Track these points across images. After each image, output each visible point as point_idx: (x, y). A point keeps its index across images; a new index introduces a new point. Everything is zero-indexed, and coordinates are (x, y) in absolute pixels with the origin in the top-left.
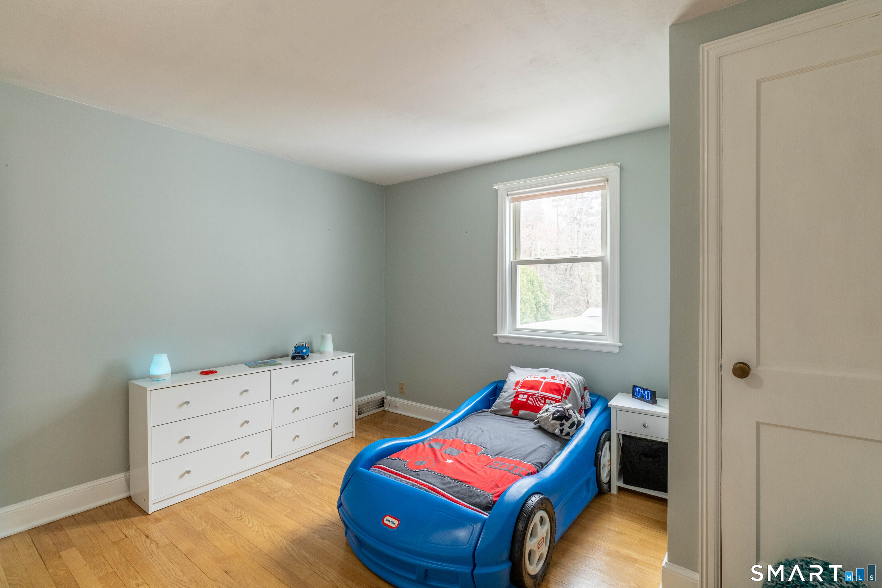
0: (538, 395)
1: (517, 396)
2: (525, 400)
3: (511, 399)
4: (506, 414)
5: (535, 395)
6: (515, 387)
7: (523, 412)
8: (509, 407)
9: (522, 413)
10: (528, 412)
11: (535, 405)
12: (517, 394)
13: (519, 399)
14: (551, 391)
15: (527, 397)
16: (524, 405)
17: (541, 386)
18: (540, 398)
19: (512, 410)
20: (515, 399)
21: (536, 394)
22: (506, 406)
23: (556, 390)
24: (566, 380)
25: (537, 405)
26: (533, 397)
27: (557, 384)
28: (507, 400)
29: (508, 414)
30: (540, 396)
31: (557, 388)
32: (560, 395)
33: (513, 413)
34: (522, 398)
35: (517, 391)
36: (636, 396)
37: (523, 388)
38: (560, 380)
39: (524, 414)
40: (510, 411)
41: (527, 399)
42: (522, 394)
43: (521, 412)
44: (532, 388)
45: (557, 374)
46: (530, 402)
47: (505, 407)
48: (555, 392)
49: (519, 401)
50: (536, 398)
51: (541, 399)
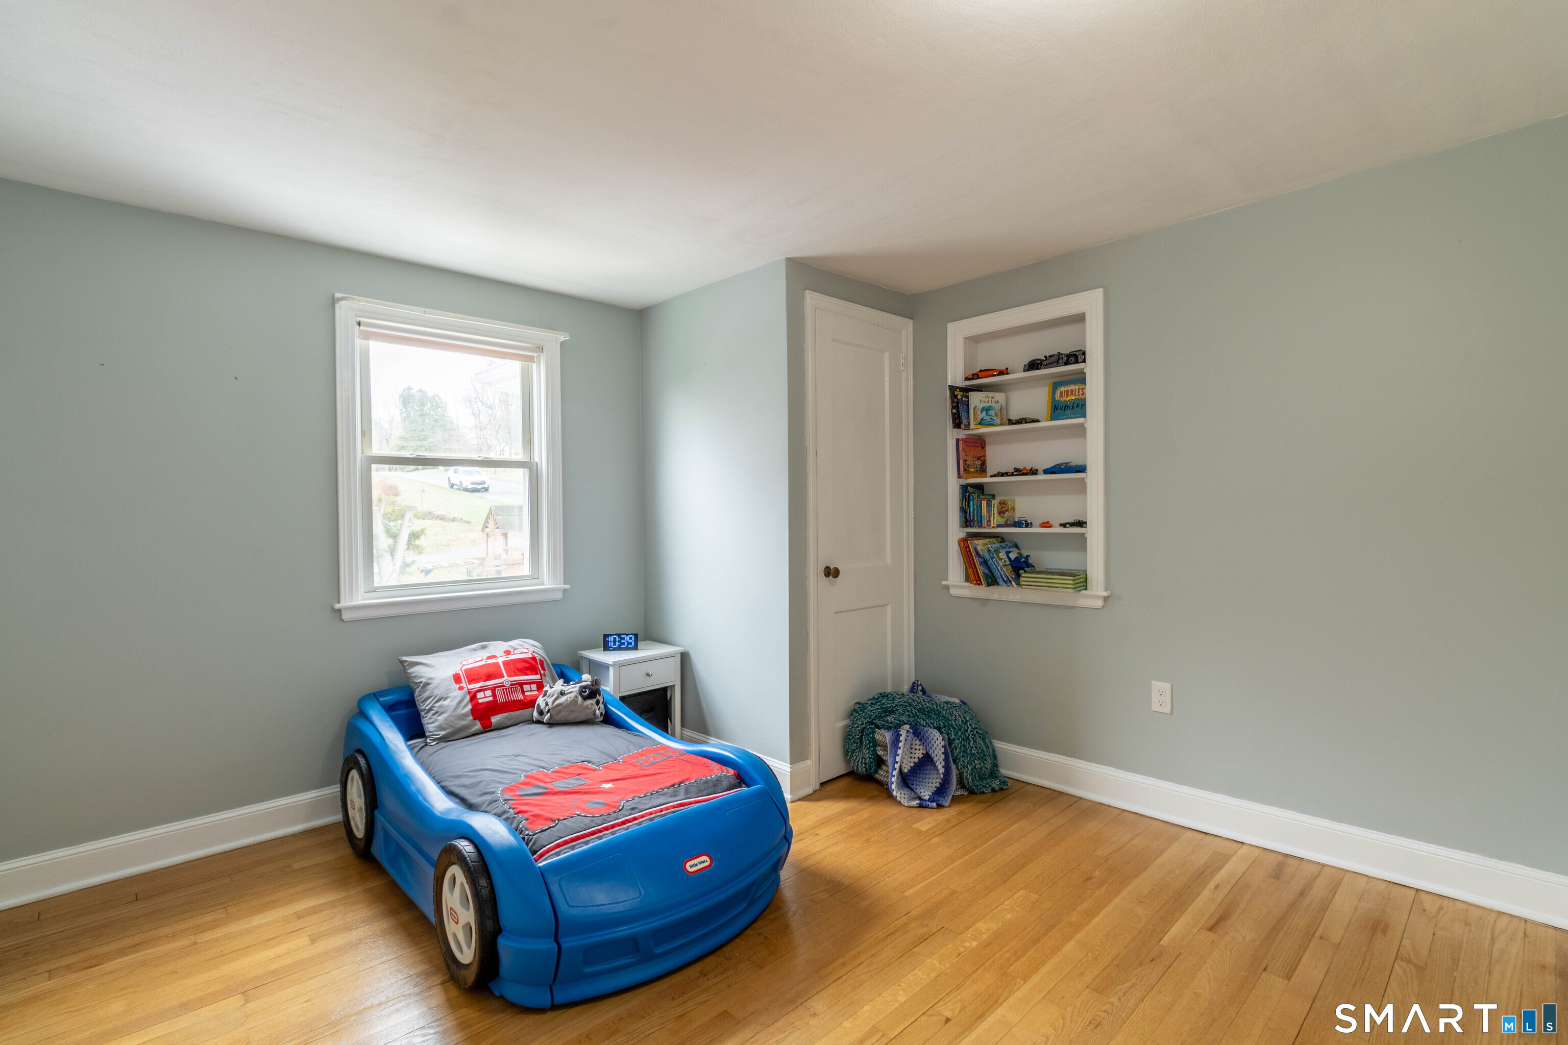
0: (507, 684)
1: (473, 697)
2: (491, 699)
3: (466, 705)
4: (471, 733)
5: (504, 686)
6: (458, 686)
7: (498, 718)
8: (471, 720)
9: (498, 720)
10: (505, 714)
11: (511, 699)
12: (471, 694)
13: (480, 701)
14: (523, 671)
15: (492, 693)
16: (494, 707)
17: (501, 669)
18: (513, 688)
19: (479, 722)
20: (474, 702)
21: (504, 684)
22: (465, 720)
23: (527, 668)
24: (531, 651)
25: (514, 699)
26: (501, 689)
27: (523, 660)
28: (460, 709)
29: (475, 731)
30: (511, 685)
31: (527, 665)
32: (537, 674)
33: (482, 726)
34: (484, 697)
35: (468, 690)
36: (611, 647)
37: (473, 682)
38: (522, 653)
39: (500, 719)
40: (475, 725)
41: (494, 695)
42: (479, 691)
43: (495, 719)
44: (489, 677)
45: (511, 646)
46: (501, 698)
47: (464, 723)
48: (528, 672)
49: (482, 703)
50: (506, 689)
51: (515, 687)
